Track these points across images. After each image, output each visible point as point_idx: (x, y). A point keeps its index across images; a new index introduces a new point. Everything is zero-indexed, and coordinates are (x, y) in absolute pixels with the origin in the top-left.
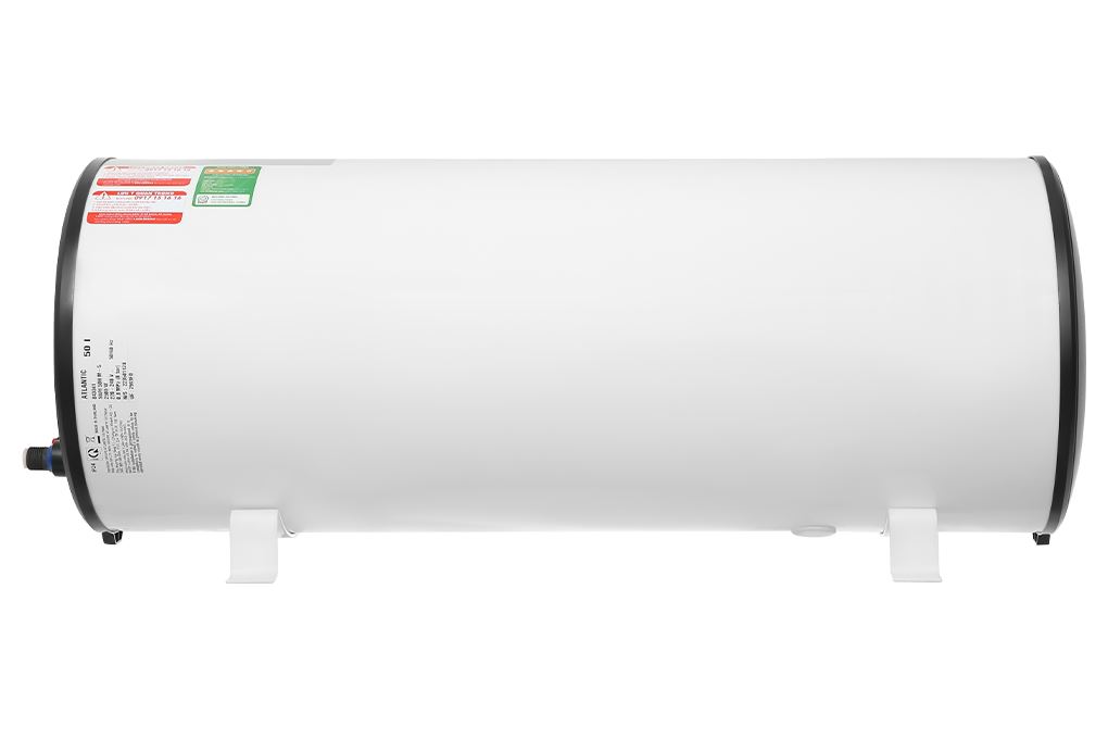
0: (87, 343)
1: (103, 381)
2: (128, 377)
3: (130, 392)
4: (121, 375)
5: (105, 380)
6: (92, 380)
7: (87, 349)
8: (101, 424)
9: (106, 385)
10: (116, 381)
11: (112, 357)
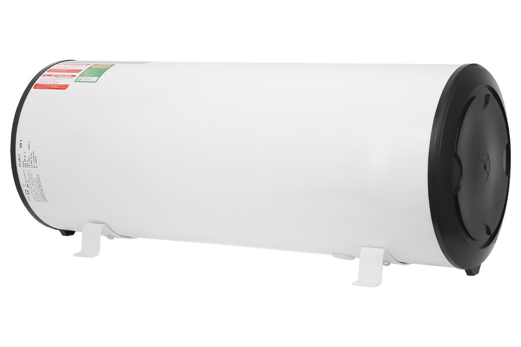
0: (21, 142)
1: (26, 160)
2: (35, 158)
3: (36, 165)
4: (32, 157)
6: (22, 159)
7: (21, 145)
8: (27, 179)
10: (31, 160)
11: (29, 149)
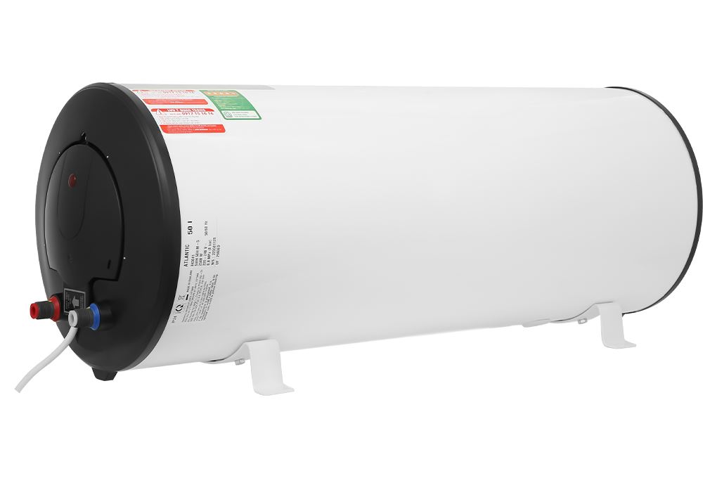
0: (190, 225)
1: (199, 253)
2: (216, 248)
3: (216, 259)
4: (211, 247)
5: (201, 251)
6: (192, 252)
7: (190, 228)
8: (192, 285)
9: (201, 255)
10: (208, 251)
11: (206, 234)
